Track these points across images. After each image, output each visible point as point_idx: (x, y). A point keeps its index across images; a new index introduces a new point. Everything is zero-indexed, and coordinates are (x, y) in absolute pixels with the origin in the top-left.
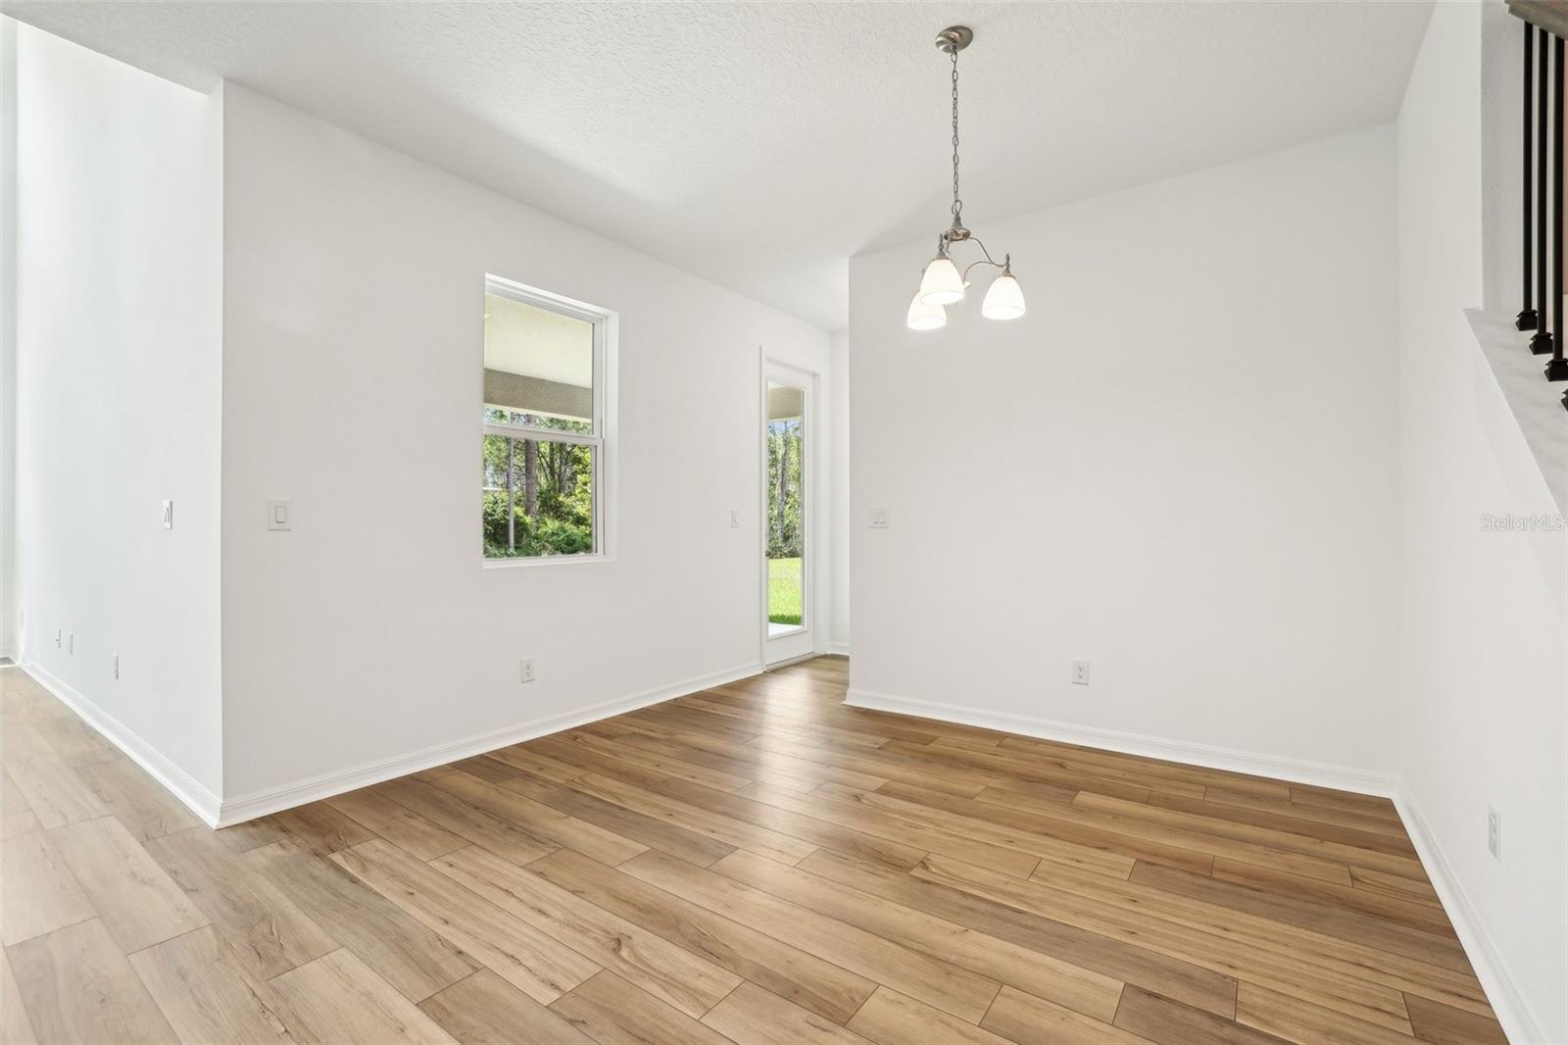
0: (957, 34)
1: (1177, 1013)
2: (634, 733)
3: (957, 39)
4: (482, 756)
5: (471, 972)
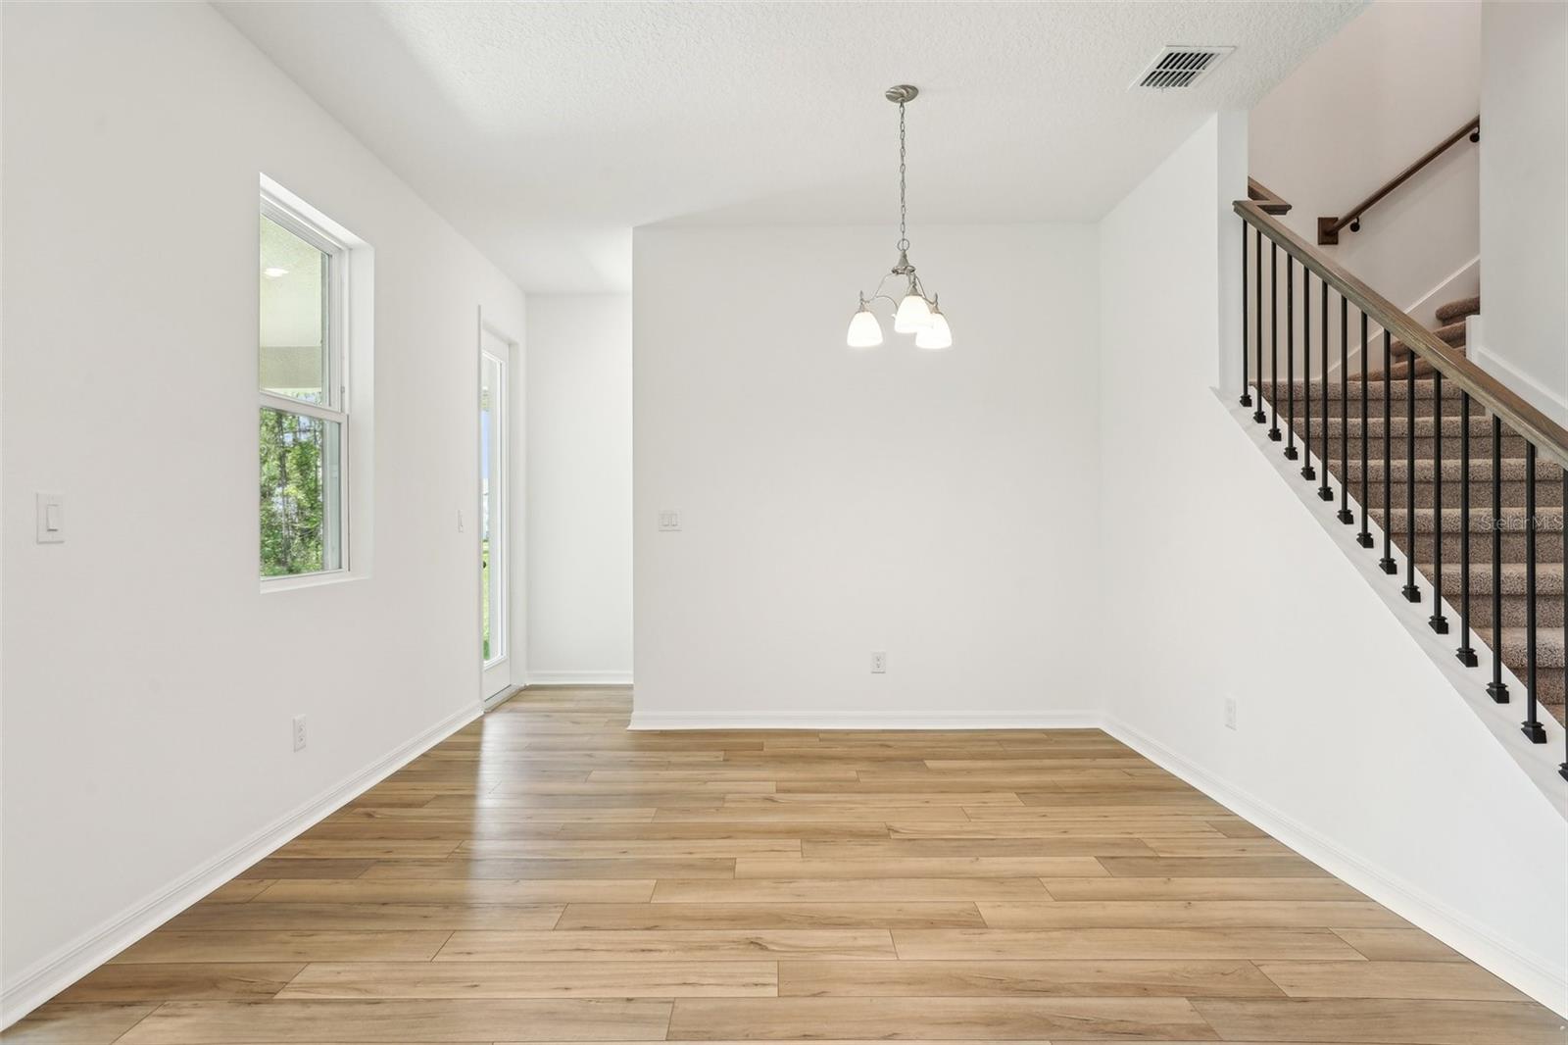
0: (904, 91)
1: (1133, 861)
2: (438, 796)
3: (904, 94)
4: (265, 859)
5: (671, 1005)
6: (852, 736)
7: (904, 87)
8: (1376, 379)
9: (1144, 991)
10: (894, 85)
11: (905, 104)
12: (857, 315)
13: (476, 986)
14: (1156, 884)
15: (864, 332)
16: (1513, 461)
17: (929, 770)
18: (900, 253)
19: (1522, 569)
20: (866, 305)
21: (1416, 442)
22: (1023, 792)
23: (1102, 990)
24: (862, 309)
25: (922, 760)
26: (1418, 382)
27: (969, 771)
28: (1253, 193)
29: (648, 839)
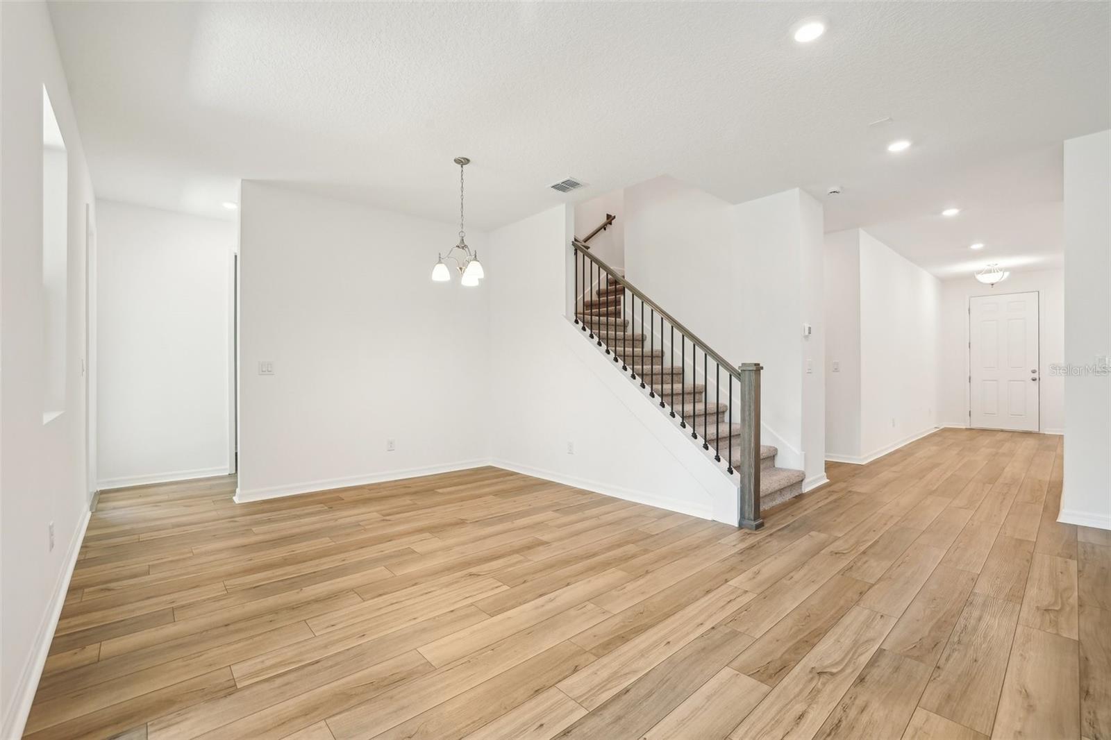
3: (463, 161)
6: (397, 483)
7: (464, 159)
8: (580, 314)
9: (619, 546)
10: (461, 156)
11: (464, 166)
12: (438, 265)
13: (363, 635)
14: (579, 515)
15: (441, 274)
16: (638, 349)
17: (439, 493)
18: (460, 238)
19: (670, 386)
20: (442, 260)
21: (617, 341)
22: (496, 494)
23: (609, 549)
24: (440, 262)
25: (433, 490)
26: (601, 318)
27: (462, 491)
28: (576, 240)
29: (345, 552)
